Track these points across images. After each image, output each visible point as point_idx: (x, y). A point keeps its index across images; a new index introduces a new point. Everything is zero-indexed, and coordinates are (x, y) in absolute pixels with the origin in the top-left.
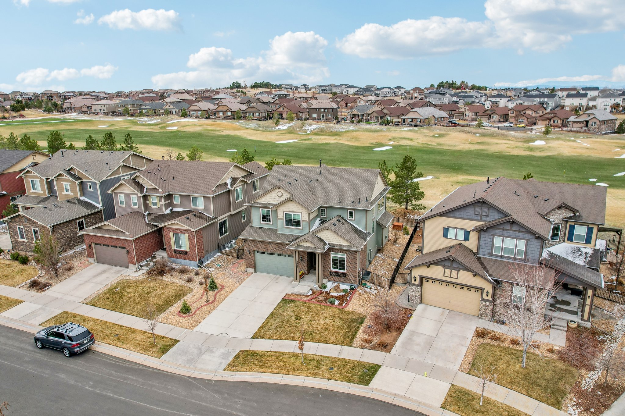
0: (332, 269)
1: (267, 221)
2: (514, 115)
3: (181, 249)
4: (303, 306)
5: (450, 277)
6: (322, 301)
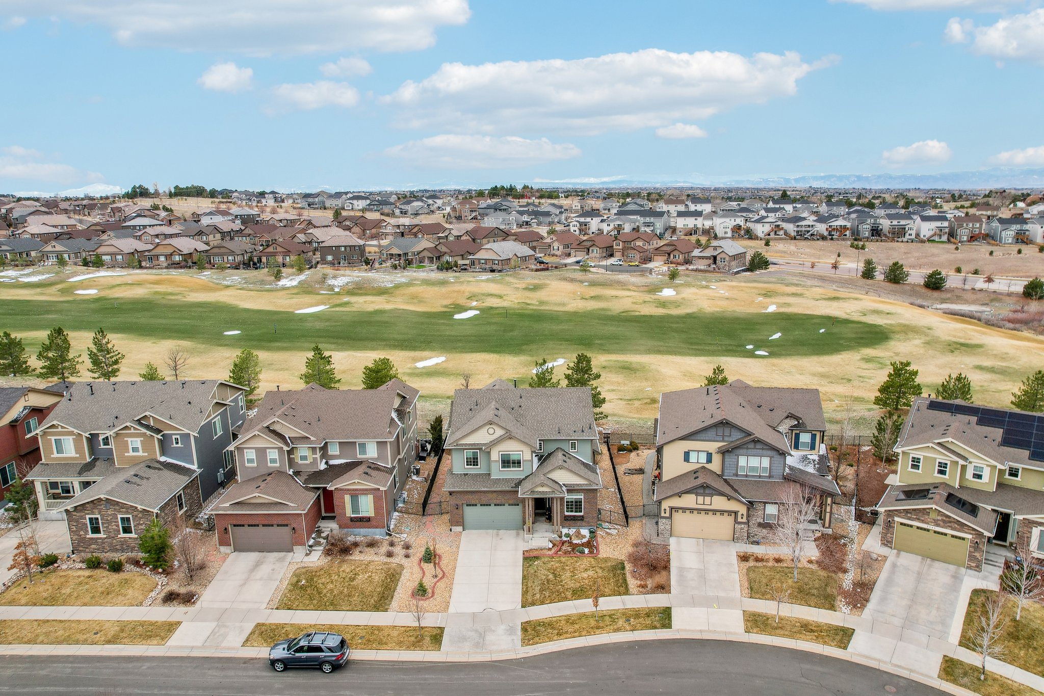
0: (567, 514)
1: (474, 465)
2: (621, 247)
3: (360, 515)
4: (552, 561)
5: (704, 504)
6: (570, 553)
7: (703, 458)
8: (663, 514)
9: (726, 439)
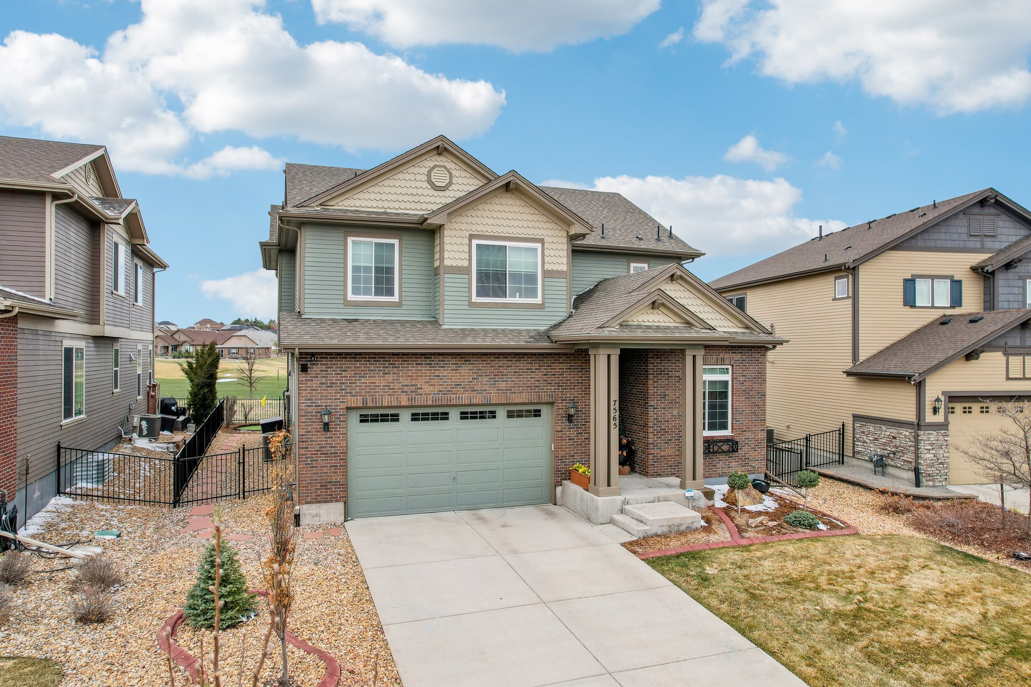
1: (379, 293)
5: (1024, 379)
6: (776, 530)
7: (943, 297)
8: (930, 418)
9: (989, 243)
